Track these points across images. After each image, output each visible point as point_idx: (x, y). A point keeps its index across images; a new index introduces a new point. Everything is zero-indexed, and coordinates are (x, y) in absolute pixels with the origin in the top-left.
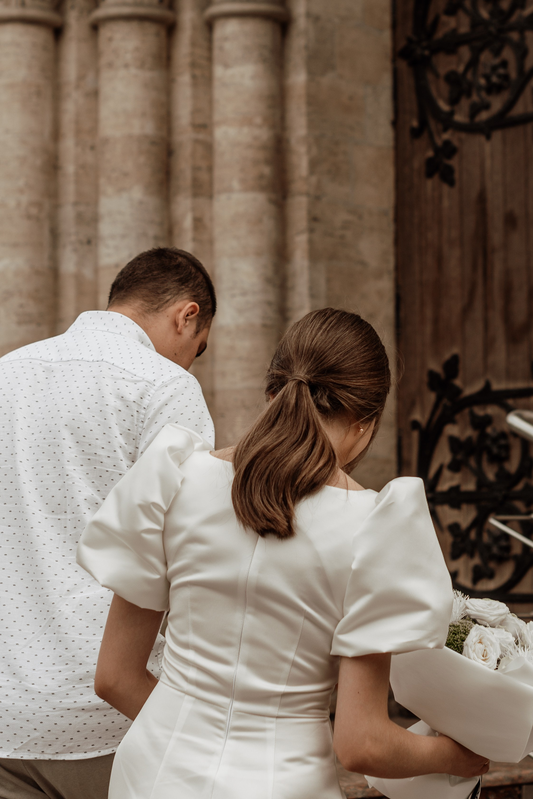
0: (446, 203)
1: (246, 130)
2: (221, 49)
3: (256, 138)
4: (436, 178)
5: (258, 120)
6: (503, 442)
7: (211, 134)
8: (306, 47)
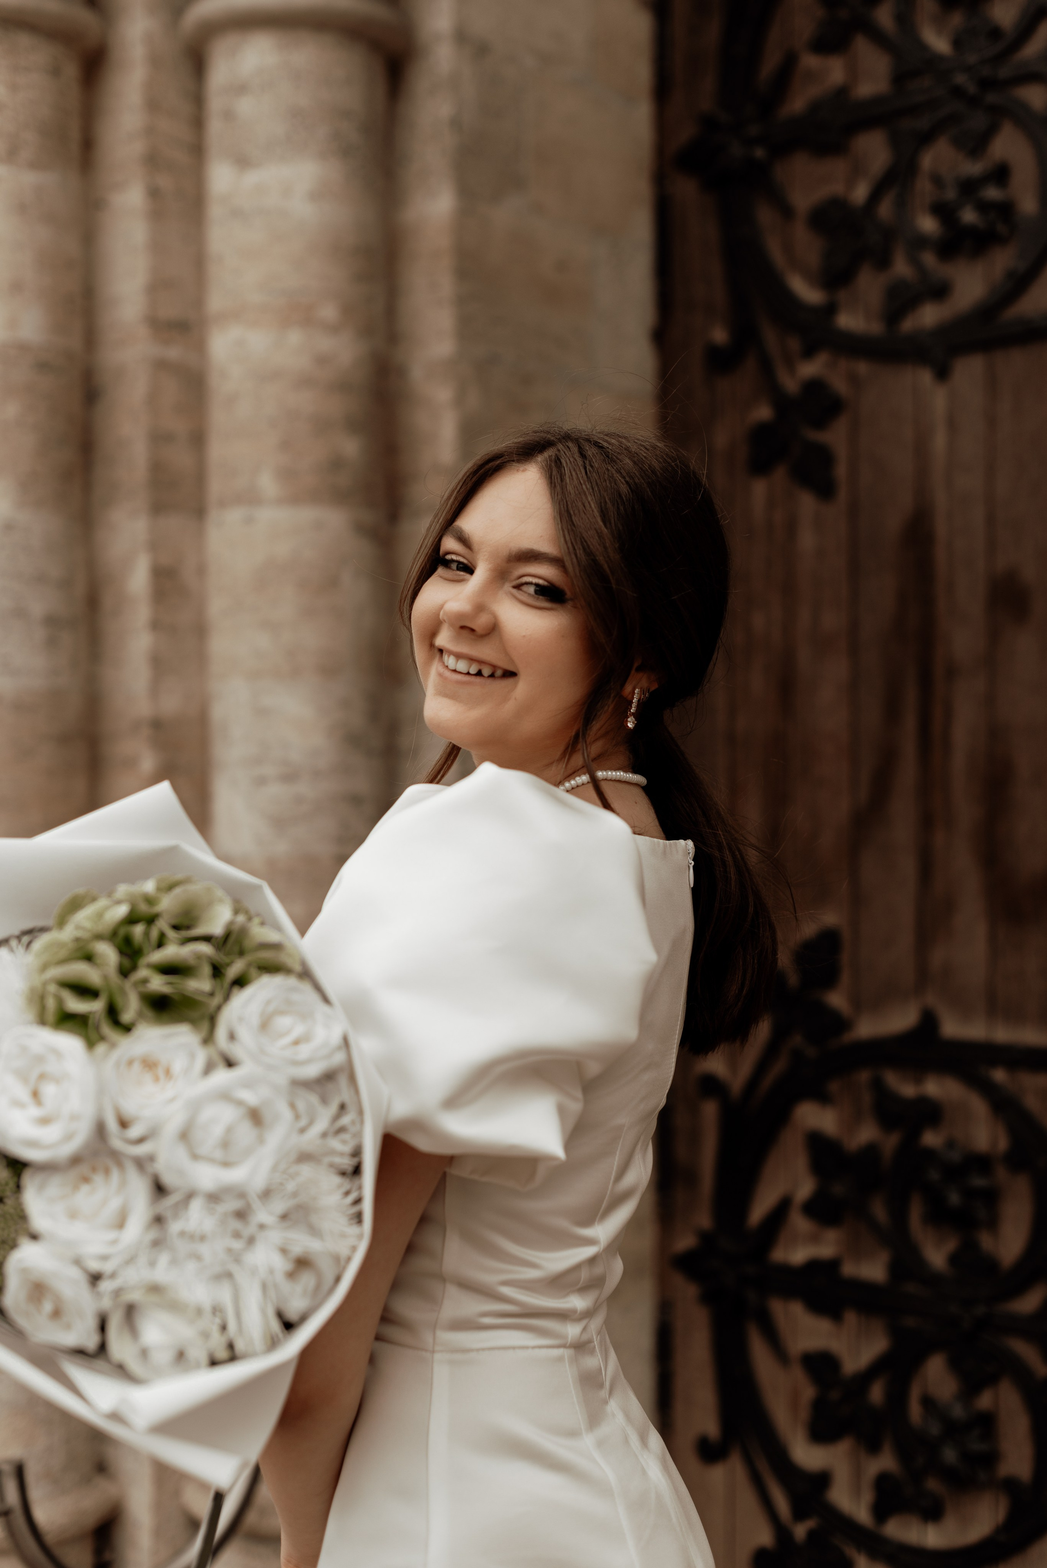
0: (807, 540)
1: (295, 337)
2: (229, 115)
3: (322, 360)
4: (780, 474)
5: (329, 312)
6: (978, 1182)
7: (200, 347)
8: (456, 123)
